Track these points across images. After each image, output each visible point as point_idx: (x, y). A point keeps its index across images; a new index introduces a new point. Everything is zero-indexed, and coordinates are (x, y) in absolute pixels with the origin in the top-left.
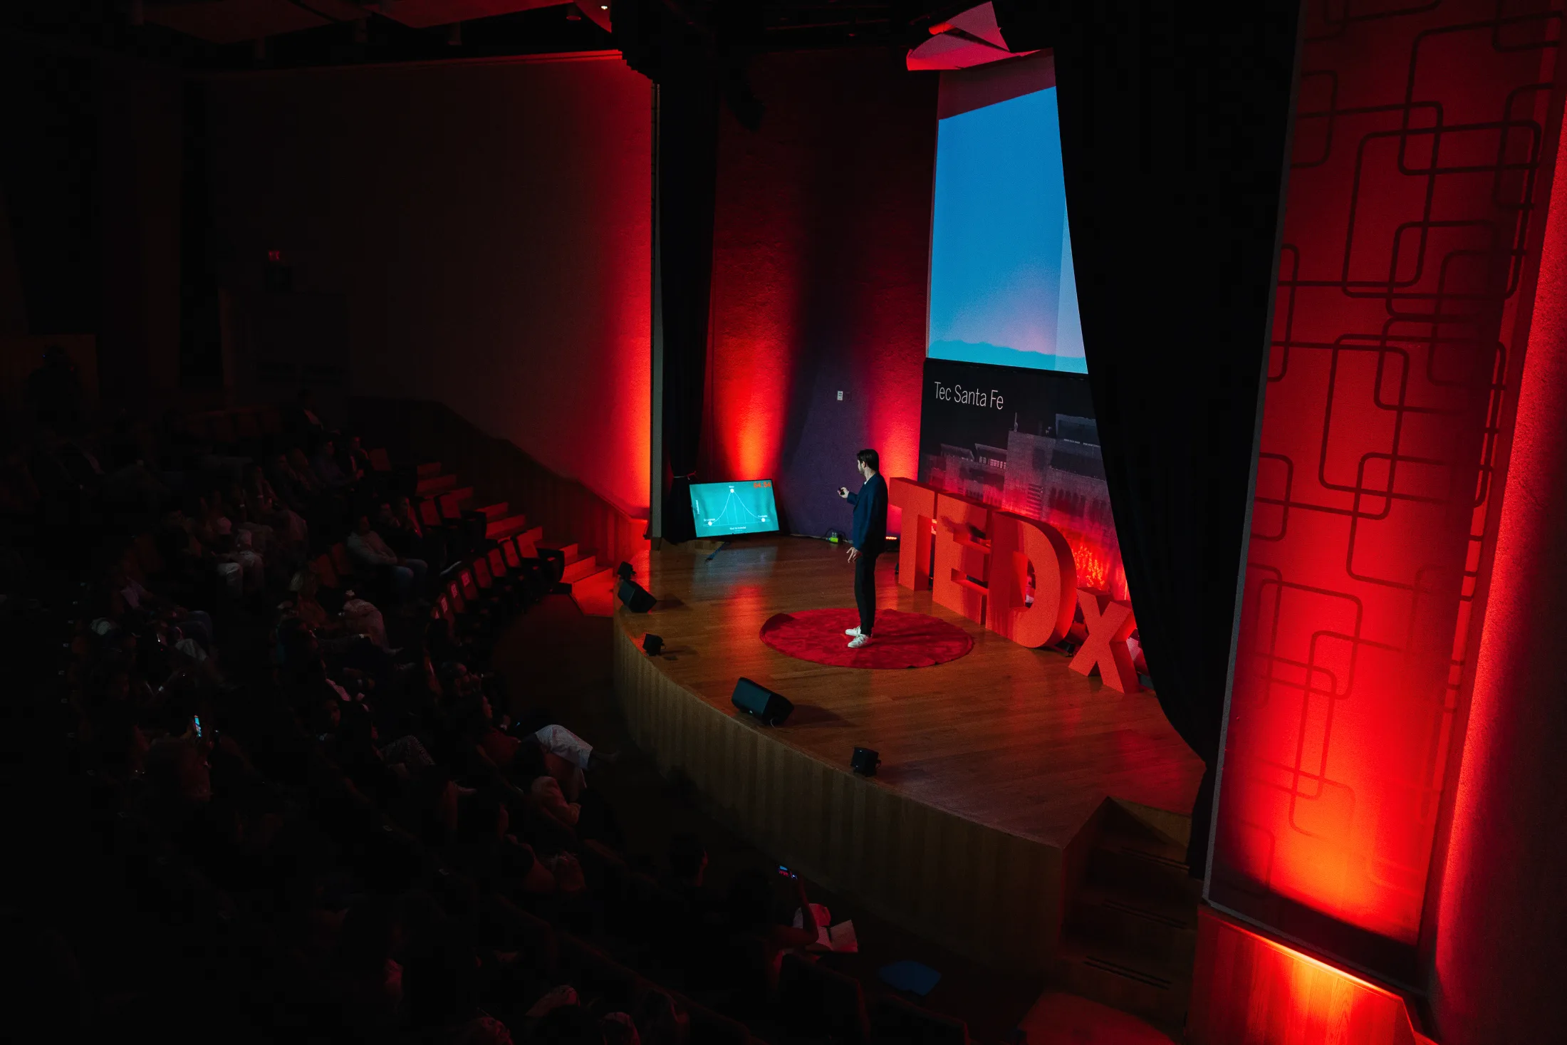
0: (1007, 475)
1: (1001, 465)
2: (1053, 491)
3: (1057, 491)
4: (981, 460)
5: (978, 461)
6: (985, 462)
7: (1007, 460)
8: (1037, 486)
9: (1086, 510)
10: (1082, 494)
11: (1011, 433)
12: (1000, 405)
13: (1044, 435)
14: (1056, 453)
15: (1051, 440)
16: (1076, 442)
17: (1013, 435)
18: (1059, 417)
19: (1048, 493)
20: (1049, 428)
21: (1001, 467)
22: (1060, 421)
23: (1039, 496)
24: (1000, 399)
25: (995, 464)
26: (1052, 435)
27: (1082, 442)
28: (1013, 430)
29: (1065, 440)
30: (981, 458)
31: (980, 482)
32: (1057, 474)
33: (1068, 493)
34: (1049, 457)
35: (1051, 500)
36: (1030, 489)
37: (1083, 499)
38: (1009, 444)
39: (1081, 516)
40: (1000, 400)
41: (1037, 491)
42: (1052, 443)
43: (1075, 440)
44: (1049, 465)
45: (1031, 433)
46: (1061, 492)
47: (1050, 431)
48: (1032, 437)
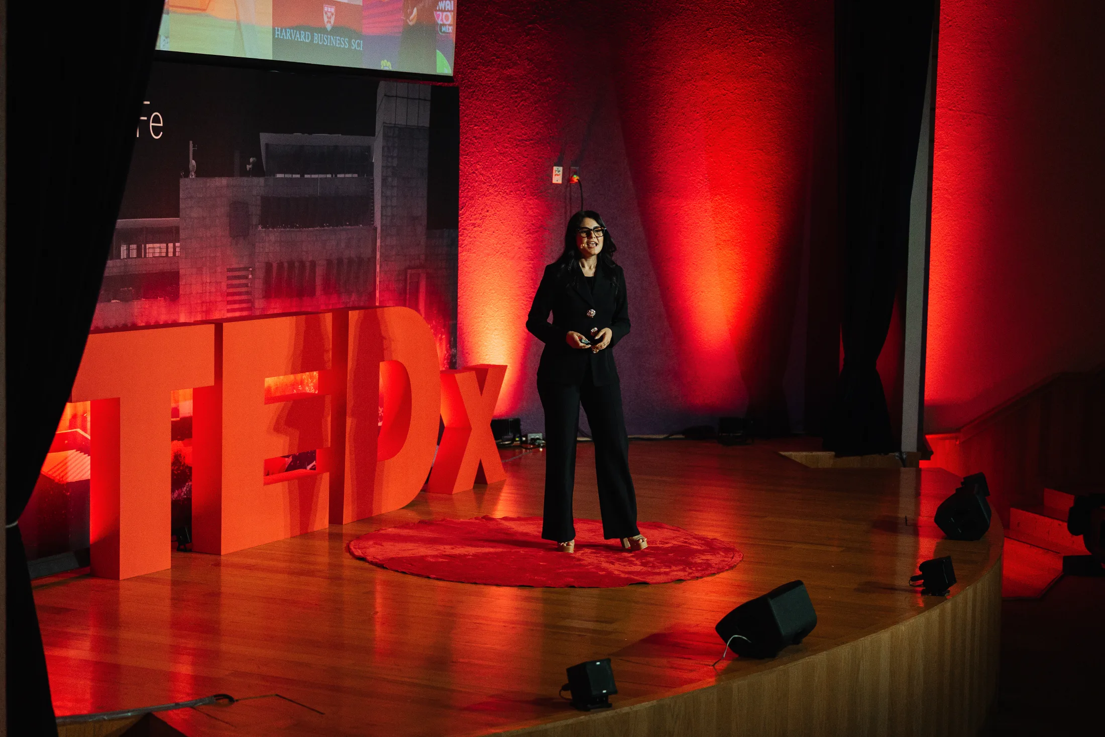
0: (185, 269)
1: (171, 250)
2: (268, 266)
3: (275, 265)
4: (123, 254)
5: (119, 256)
6: (134, 254)
7: (182, 235)
8: (239, 269)
9: (319, 281)
10: (310, 258)
11: (182, 181)
12: (157, 130)
13: (244, 173)
14: (266, 201)
15: (255, 180)
16: (294, 176)
17: (190, 186)
18: (265, 138)
19: (261, 274)
20: (251, 160)
21: (171, 255)
22: (267, 145)
23: (247, 286)
24: (156, 117)
25: (158, 250)
26: (258, 171)
27: (302, 176)
28: (187, 175)
29: (279, 176)
30: (124, 248)
31: (124, 300)
32: (272, 238)
33: (291, 264)
34: (255, 211)
35: (267, 281)
36: (229, 278)
37: (313, 264)
38: (182, 206)
39: (312, 293)
40: (156, 120)
41: (239, 277)
42: (257, 186)
43: (292, 173)
44: (256, 226)
45: (221, 175)
46: (280, 265)
47: (253, 163)
48: (224, 181)
